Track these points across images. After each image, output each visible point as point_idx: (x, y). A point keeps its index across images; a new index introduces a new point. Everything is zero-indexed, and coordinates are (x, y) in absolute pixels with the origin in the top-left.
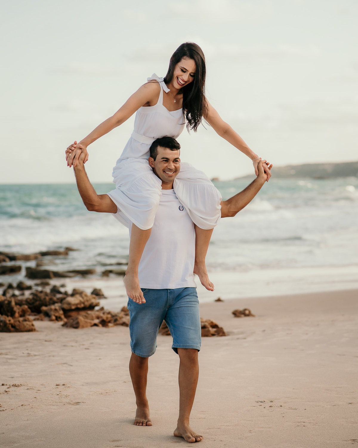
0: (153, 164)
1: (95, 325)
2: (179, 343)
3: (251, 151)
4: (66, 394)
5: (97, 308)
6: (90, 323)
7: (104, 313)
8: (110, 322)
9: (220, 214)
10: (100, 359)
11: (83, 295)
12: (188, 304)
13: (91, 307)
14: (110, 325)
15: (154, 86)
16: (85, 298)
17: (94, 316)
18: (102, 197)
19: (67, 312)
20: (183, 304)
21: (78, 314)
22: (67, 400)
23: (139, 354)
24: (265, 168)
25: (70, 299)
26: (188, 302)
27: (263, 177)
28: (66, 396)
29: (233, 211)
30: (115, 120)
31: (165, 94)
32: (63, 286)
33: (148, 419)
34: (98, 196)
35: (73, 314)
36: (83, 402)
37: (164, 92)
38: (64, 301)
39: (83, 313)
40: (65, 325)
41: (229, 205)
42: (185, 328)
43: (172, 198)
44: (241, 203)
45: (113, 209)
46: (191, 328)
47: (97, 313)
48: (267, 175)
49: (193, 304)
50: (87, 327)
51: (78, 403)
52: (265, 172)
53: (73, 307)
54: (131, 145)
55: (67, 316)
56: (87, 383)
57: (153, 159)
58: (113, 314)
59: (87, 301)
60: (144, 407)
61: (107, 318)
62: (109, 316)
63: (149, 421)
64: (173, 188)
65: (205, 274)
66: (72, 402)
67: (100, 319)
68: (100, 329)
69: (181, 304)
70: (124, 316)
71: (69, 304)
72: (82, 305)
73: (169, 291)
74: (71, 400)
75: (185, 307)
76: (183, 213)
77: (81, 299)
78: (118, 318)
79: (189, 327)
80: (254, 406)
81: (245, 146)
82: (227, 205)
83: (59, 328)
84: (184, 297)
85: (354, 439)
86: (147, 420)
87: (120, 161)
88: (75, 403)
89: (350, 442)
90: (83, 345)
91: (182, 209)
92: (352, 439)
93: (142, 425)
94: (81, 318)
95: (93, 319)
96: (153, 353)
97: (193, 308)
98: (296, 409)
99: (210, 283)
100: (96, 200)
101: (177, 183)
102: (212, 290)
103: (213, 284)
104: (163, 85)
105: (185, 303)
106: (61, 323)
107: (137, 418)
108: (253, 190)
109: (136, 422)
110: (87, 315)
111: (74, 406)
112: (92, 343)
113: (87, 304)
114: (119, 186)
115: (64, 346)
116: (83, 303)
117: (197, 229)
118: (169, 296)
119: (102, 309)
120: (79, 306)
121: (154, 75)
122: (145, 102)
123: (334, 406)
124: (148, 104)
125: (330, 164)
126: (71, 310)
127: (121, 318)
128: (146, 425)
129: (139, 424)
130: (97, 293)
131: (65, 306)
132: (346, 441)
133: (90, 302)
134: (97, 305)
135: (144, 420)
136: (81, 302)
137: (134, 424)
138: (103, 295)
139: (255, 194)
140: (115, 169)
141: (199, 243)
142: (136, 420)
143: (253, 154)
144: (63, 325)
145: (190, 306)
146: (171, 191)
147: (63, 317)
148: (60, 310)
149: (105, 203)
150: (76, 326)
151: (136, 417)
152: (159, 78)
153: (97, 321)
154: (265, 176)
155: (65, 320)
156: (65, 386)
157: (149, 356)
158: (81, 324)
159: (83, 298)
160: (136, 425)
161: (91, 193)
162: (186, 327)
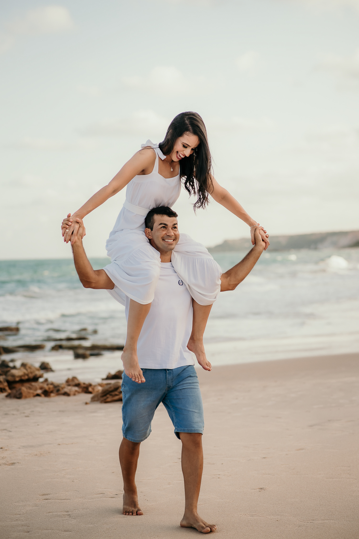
0: (150, 235)
1: (38, 395)
2: (182, 428)
3: (250, 217)
4: (2, 456)
5: (41, 380)
6: (33, 393)
7: (48, 385)
8: (52, 392)
9: (219, 289)
10: (38, 425)
11: (27, 368)
12: (191, 385)
13: (36, 379)
14: (52, 395)
15: (149, 153)
16: (29, 370)
17: (38, 387)
18: (99, 272)
19: (11, 384)
20: (186, 386)
21: (23, 386)
22: (4, 461)
23: (132, 440)
24: (263, 236)
25: (14, 372)
26: (190, 383)
27: (261, 245)
28: (3, 458)
29: (233, 284)
30: (110, 189)
31: (161, 161)
32: (12, 361)
33: (138, 508)
34: (94, 271)
35: (18, 386)
36: (18, 463)
37: (160, 159)
38: (9, 374)
39: (27, 385)
40: (9, 396)
41: (229, 278)
42: (189, 411)
43: (170, 271)
44: (241, 274)
45: (110, 285)
46: (196, 411)
47: (41, 385)
48: (266, 244)
49: (195, 386)
50: (29, 397)
51: (13, 464)
52: (263, 240)
53: (17, 379)
54: (124, 215)
55: (11, 388)
56: (24, 447)
57: (150, 230)
58: (56, 384)
59: (31, 373)
60: (133, 494)
61: (49, 388)
62: (51, 386)
63: (139, 510)
64: (171, 262)
65: (202, 352)
66: (8, 463)
67: (43, 390)
68: (43, 399)
69: (184, 386)
70: (66, 386)
71: (13, 376)
72: (26, 377)
73: (167, 372)
74: (7, 461)
75: (188, 389)
76: (182, 288)
77: (25, 371)
78: (60, 389)
79: (194, 410)
80: (176, 462)
81: (244, 213)
82: (227, 278)
83: (3, 399)
84: (186, 379)
85: (262, 487)
86: (136, 509)
87: (113, 233)
88: (10, 464)
89: (258, 490)
90: (24, 413)
91: (182, 283)
92: (260, 488)
93: (132, 515)
94: (24, 389)
95: (36, 390)
96: (146, 438)
97: (196, 390)
98: (214, 464)
99: (207, 362)
100: (93, 277)
101: (176, 257)
102: (209, 370)
103: (210, 363)
104: (159, 152)
105: (187, 385)
106: (5, 394)
107: (125, 507)
108: (251, 259)
109: (125, 512)
110: (31, 386)
111: (10, 466)
112: (33, 411)
113: (31, 376)
114: (114, 259)
115: (6, 414)
116: (28, 375)
117: (195, 306)
118: (168, 377)
119: (46, 380)
120: (23, 378)
121: (149, 141)
122: (141, 169)
123: (249, 460)
124: (144, 172)
125: (284, 237)
126: (15, 382)
127: (63, 388)
128: (137, 515)
129: (129, 513)
130: (45, 367)
131: (10, 378)
132: (255, 489)
133: (33, 374)
134: (41, 376)
135: (134, 509)
136: (25, 374)
137: (123, 514)
138: (51, 369)
139: (254, 263)
140: (108, 242)
141: (197, 319)
142: (124, 509)
143: (251, 221)
144: (7, 396)
145: (194, 388)
146: (169, 264)
147: (7, 388)
148: (4, 382)
149: (102, 279)
150: (19, 396)
151: (124, 505)
152: (154, 145)
153: (39, 392)
154: (263, 244)
155: (9, 391)
156: (3, 449)
157: (142, 441)
158: (24, 394)
159: (27, 370)
160: (126, 515)
161: (88, 270)
162: (191, 410)
